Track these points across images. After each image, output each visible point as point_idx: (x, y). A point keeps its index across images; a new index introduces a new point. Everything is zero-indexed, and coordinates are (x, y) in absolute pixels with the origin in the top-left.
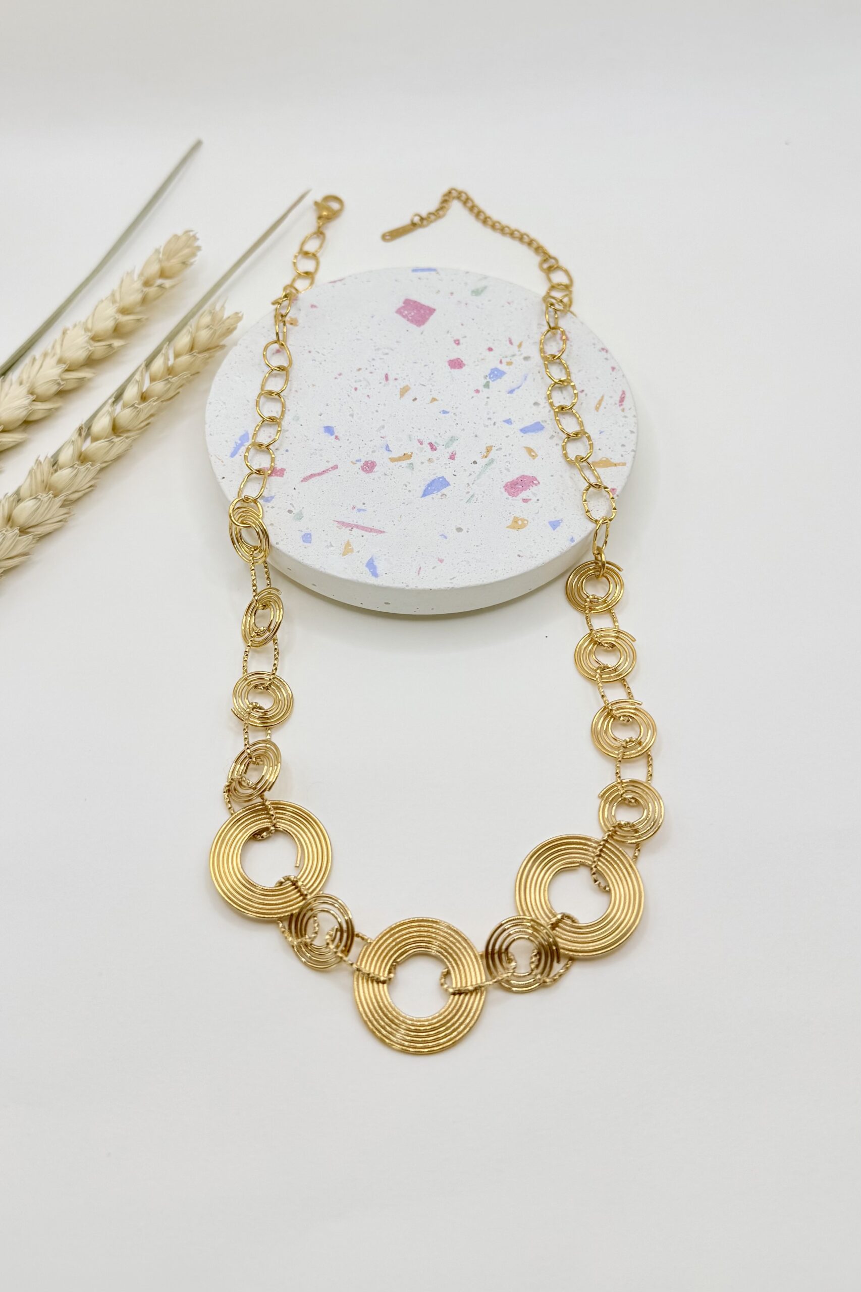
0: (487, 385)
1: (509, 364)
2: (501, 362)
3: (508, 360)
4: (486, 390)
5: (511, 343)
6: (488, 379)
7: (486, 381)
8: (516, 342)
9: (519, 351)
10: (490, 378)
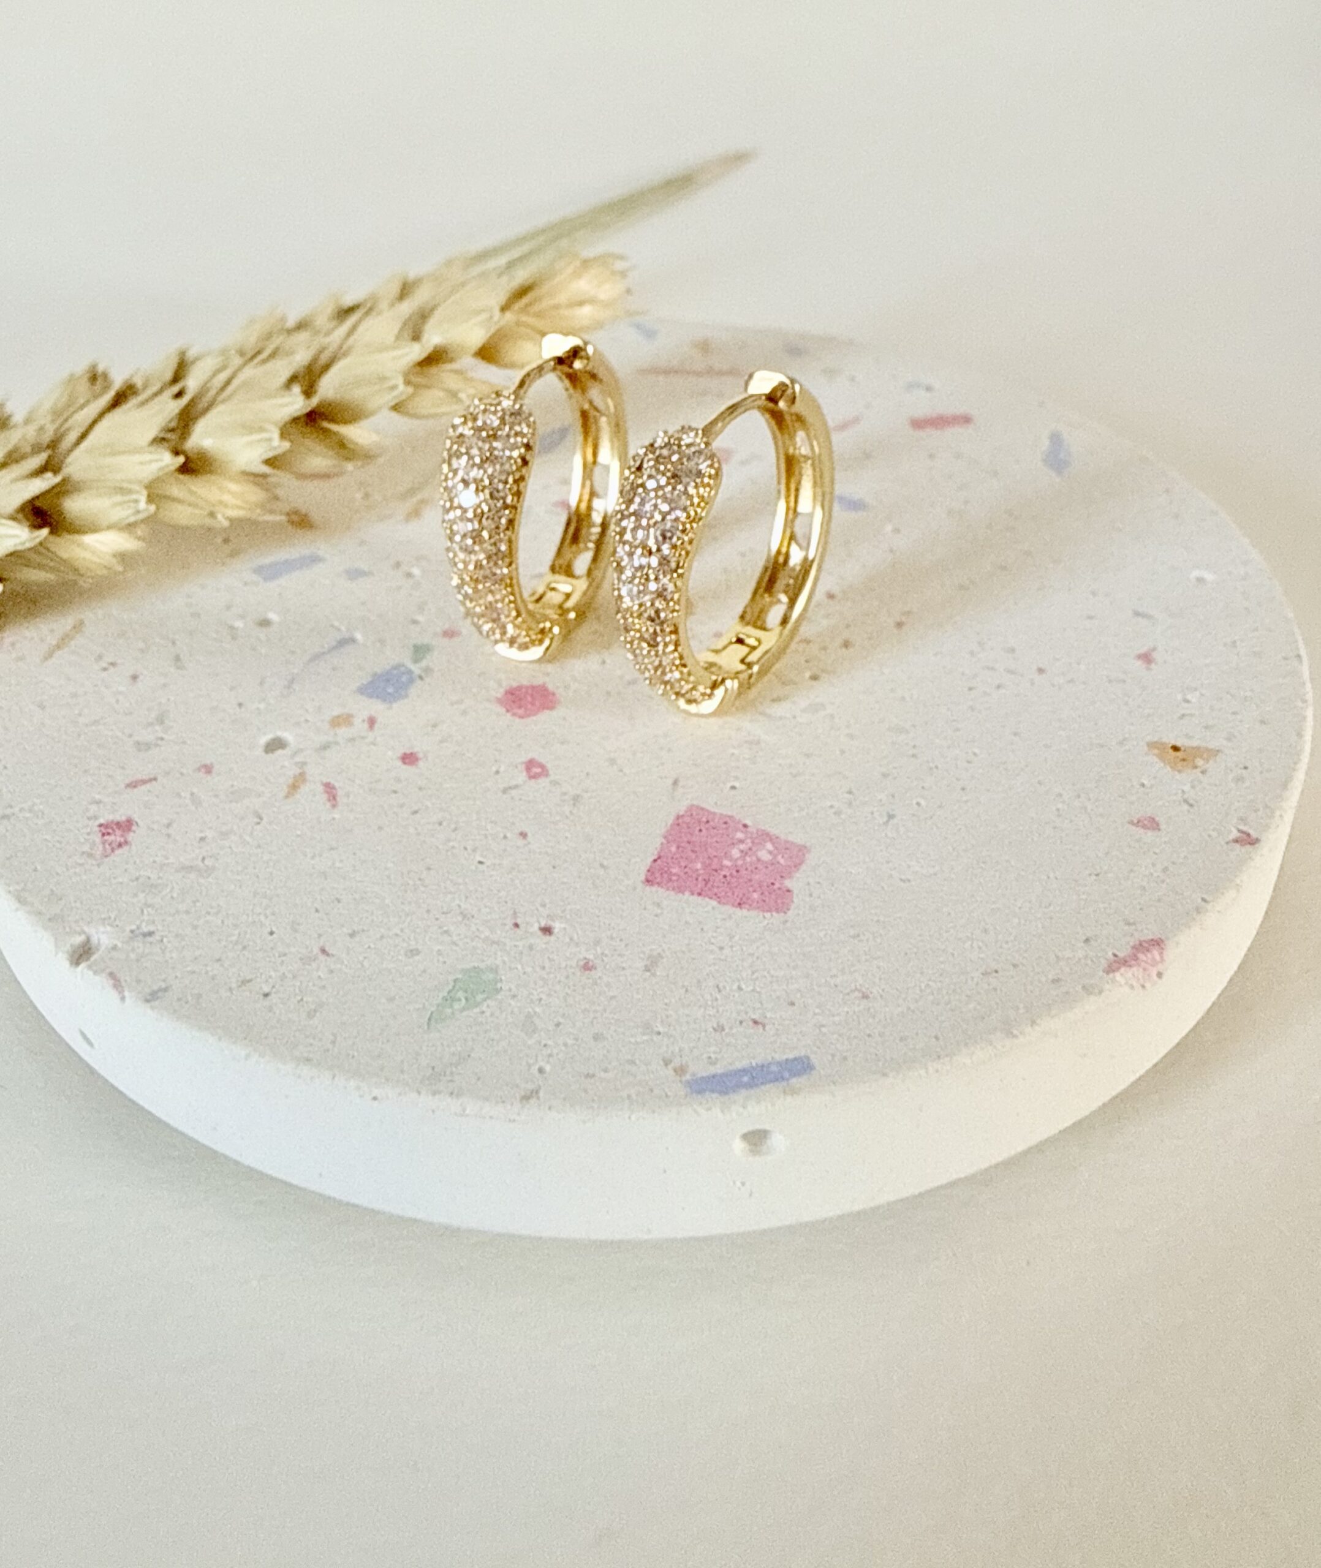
0: (420, 651)
1: (342, 720)
2: (372, 722)
3: (343, 732)
4: (426, 640)
5: (330, 790)
6: (416, 669)
7: (424, 663)
8: (312, 790)
9: (304, 764)
10: (410, 672)
